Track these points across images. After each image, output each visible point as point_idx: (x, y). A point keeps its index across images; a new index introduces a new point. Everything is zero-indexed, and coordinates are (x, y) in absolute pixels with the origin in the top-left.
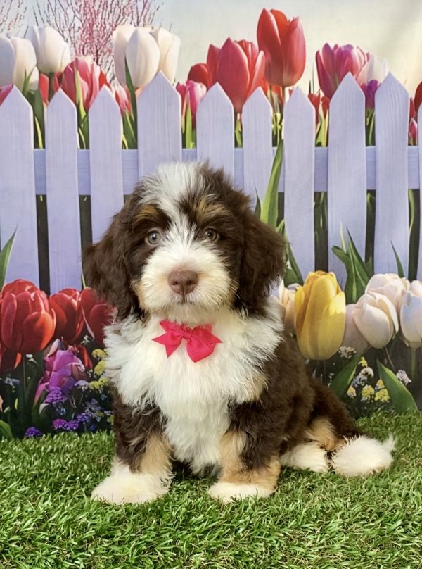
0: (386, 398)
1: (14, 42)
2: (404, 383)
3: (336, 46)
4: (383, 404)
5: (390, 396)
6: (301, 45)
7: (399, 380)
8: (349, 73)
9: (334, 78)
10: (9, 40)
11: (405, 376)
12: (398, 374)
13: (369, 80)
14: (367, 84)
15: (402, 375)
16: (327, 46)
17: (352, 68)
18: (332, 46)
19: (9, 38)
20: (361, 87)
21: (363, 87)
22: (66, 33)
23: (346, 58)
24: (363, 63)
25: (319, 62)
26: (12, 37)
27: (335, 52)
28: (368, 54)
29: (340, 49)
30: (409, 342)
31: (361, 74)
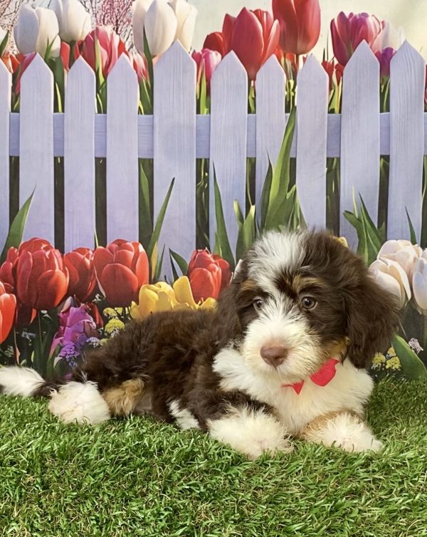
0: (397, 366)
1: (38, 12)
2: (416, 352)
3: (351, 15)
4: (395, 372)
5: (401, 364)
6: (316, 13)
7: (411, 348)
8: (364, 41)
9: (348, 46)
10: (34, 11)
11: (417, 345)
12: (410, 342)
13: (385, 48)
14: (381, 52)
15: (415, 343)
16: (342, 14)
17: (366, 36)
18: (347, 15)
19: (34, 8)
20: (376, 55)
21: (377, 55)
22: (88, 4)
23: (361, 26)
24: (378, 31)
25: (334, 29)
26: (37, 8)
27: (350, 20)
28: (383, 22)
29: (355, 17)
30: (422, 310)
31: (375, 42)
